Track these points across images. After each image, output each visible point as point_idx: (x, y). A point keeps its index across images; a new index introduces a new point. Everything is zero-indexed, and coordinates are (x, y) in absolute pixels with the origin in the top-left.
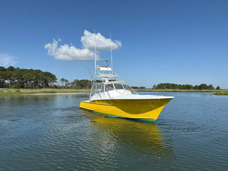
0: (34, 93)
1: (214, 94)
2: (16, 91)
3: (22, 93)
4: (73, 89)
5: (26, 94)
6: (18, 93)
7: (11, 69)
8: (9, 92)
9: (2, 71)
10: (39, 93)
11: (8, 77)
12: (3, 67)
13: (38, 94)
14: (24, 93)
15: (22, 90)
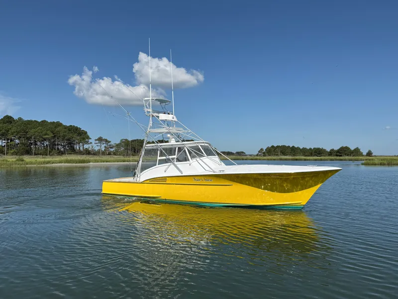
0: (48, 162)
1: (363, 164)
2: (17, 160)
3: (27, 164)
4: (118, 156)
5: (35, 165)
6: (21, 162)
7: (8, 119)
8: (3, 160)
10: (58, 162)
11: (2, 135)
13: (56, 164)
14: (31, 163)
15: (27, 158)
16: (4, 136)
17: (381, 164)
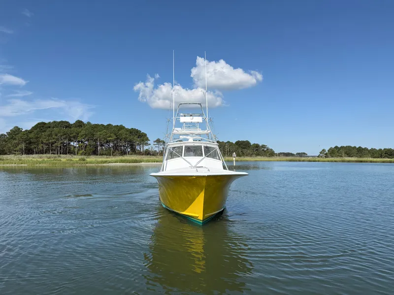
0: (105, 162)
2: (80, 160)
3: (87, 163)
5: (94, 165)
6: (82, 162)
7: (79, 124)
8: (68, 160)
9: (66, 127)
10: (115, 162)
11: (74, 137)
12: (68, 122)
13: (112, 164)
14: (91, 163)
15: (92, 159)
16: (75, 138)
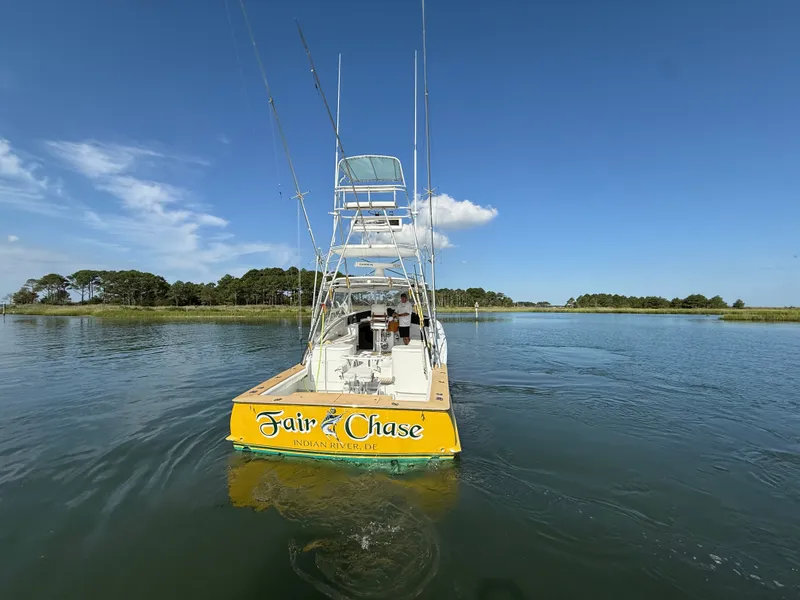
7: (294, 271)
9: (280, 275)
12: (281, 269)
16: (289, 287)
17: (753, 320)
